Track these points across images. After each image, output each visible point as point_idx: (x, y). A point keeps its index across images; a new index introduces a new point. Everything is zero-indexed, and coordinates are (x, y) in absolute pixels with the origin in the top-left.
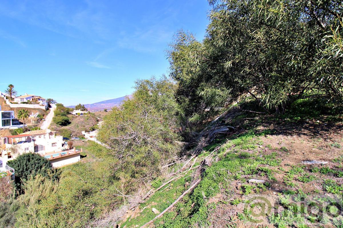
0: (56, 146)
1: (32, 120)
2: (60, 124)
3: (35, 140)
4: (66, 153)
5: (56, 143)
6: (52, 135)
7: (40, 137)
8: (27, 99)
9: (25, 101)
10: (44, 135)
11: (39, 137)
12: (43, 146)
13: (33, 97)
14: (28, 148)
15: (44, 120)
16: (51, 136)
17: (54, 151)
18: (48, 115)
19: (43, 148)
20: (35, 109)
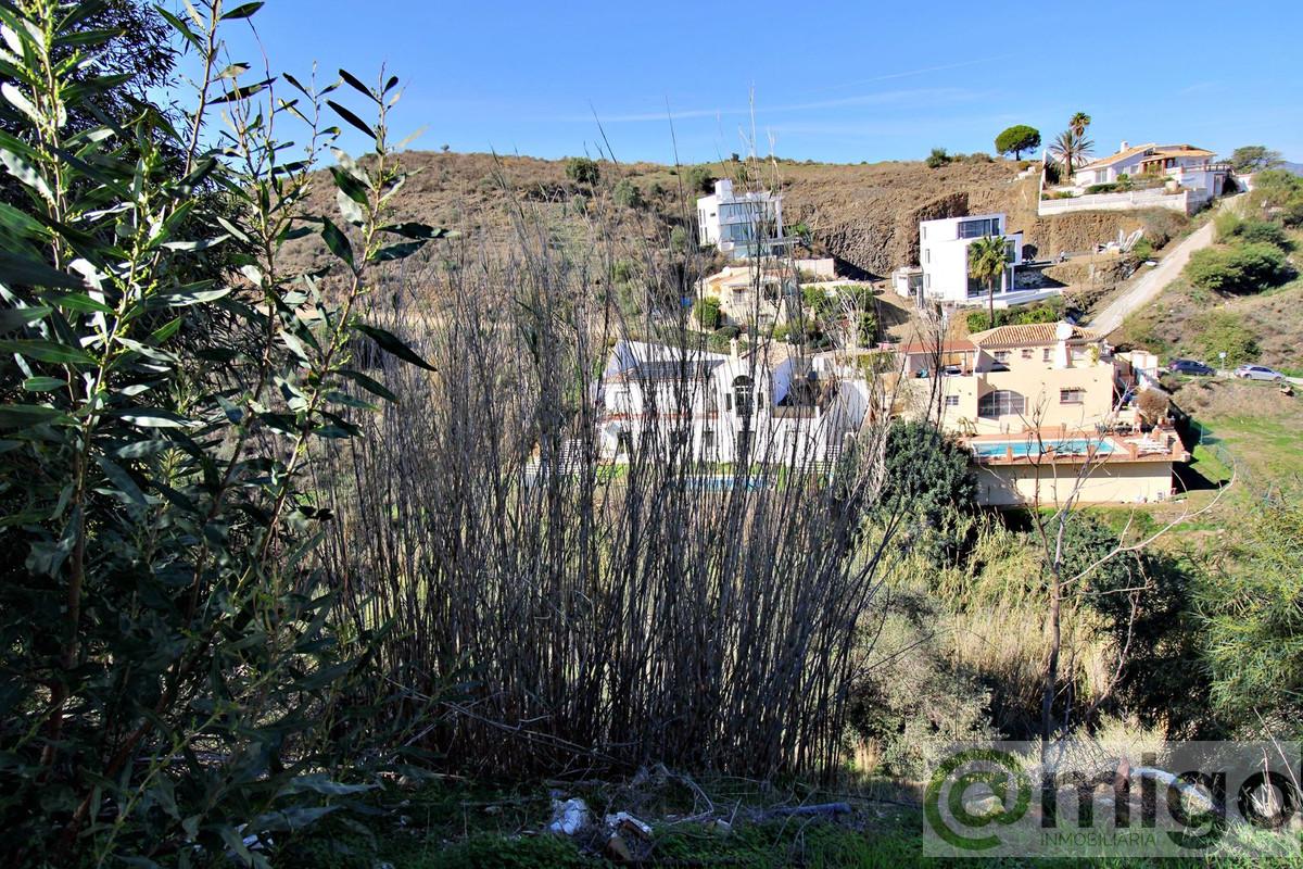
0: (1082, 403)
1: (1092, 267)
2: (1214, 284)
3: (1007, 364)
4: (1117, 448)
5: (1084, 391)
6: (1082, 352)
7: (1029, 354)
8: (1118, 167)
9: (1110, 178)
10: (1046, 350)
11: (1024, 356)
12: (1019, 395)
13: (1149, 153)
14: (957, 397)
15: (1153, 264)
16: (1076, 355)
17: (1064, 426)
18: (1190, 238)
19: (1022, 404)
20: (1133, 213)
